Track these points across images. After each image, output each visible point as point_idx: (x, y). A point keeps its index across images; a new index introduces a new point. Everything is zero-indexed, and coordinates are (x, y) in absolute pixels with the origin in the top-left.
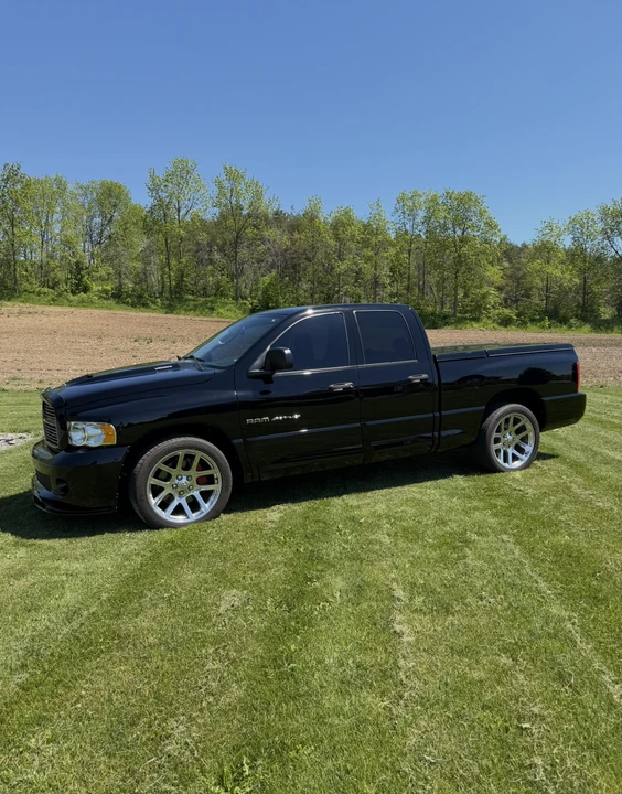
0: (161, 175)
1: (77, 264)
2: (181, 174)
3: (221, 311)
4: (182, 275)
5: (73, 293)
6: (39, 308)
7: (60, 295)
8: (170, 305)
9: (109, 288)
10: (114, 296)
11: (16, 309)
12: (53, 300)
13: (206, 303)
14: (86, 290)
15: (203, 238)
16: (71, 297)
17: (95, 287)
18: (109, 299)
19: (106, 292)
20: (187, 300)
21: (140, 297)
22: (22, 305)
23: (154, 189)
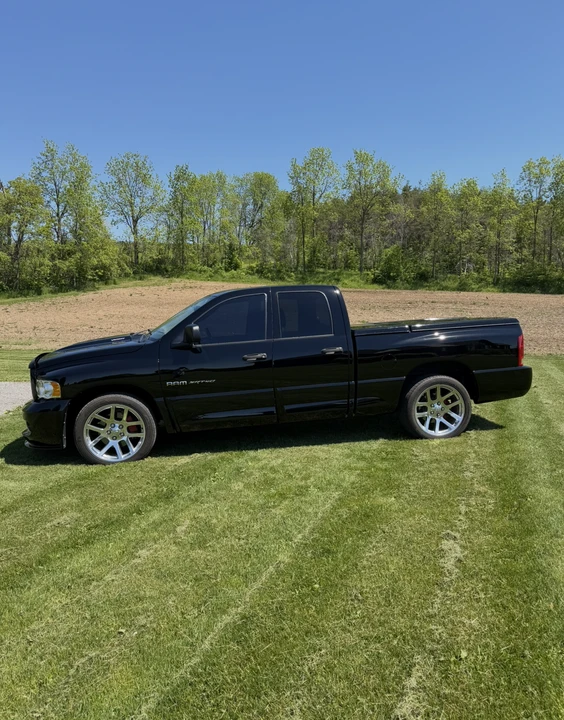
0: (300, 164)
1: (231, 246)
2: (318, 161)
3: (346, 281)
4: (314, 252)
5: (227, 270)
6: (199, 283)
7: (216, 272)
8: (303, 278)
9: (254, 265)
10: (258, 271)
11: (181, 285)
12: (211, 276)
13: (333, 274)
14: (236, 267)
15: (335, 217)
16: (225, 274)
17: (244, 265)
18: (253, 274)
19: (251, 268)
20: (317, 273)
21: (279, 271)
22: (187, 281)
23: (295, 178)
